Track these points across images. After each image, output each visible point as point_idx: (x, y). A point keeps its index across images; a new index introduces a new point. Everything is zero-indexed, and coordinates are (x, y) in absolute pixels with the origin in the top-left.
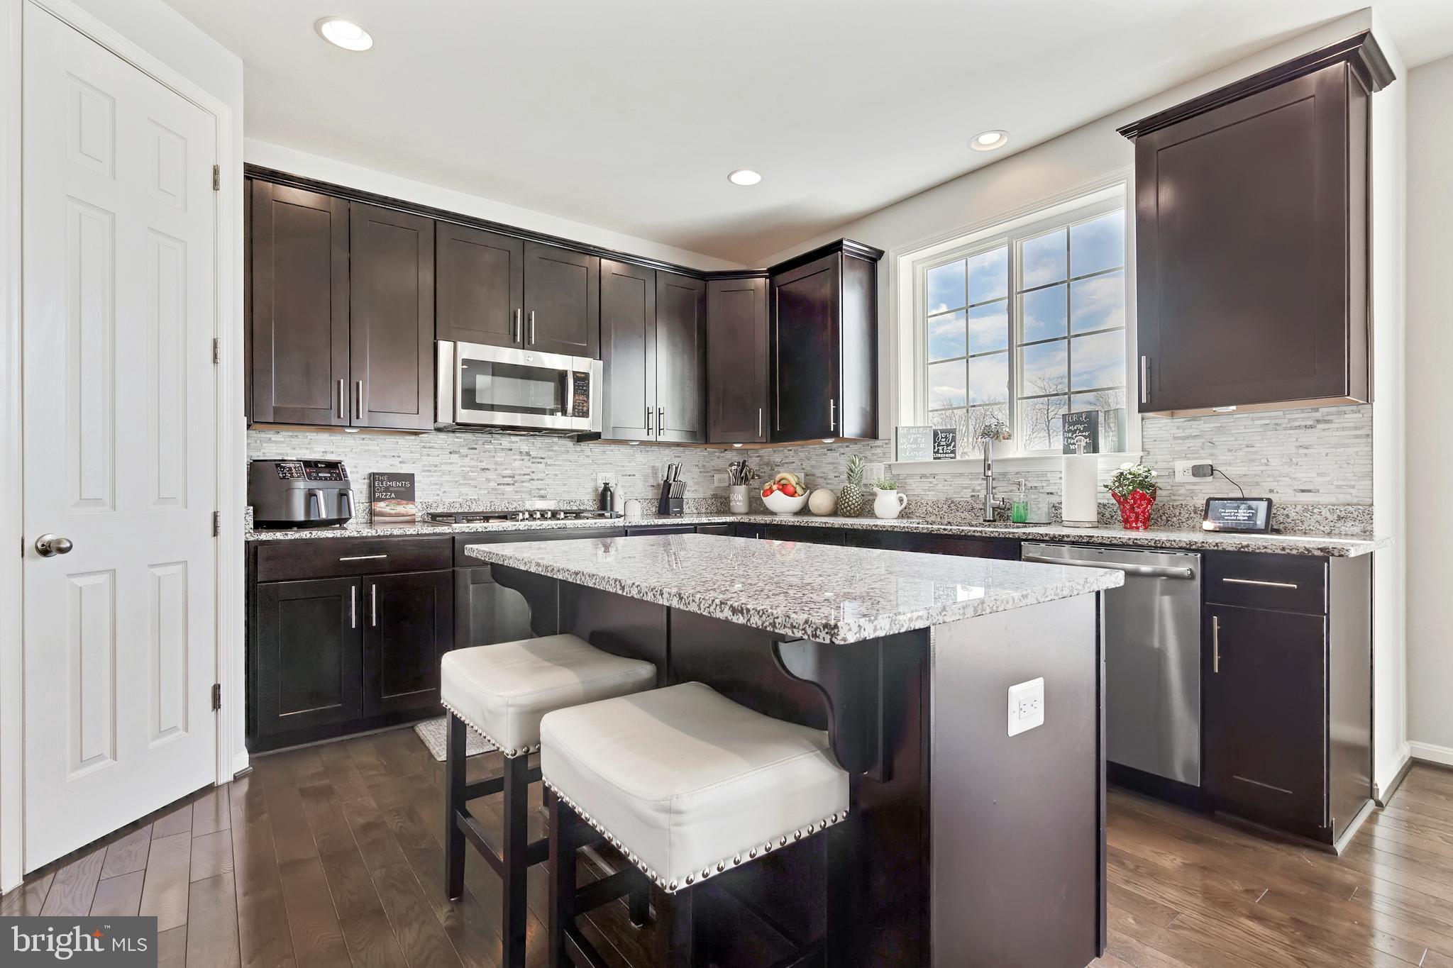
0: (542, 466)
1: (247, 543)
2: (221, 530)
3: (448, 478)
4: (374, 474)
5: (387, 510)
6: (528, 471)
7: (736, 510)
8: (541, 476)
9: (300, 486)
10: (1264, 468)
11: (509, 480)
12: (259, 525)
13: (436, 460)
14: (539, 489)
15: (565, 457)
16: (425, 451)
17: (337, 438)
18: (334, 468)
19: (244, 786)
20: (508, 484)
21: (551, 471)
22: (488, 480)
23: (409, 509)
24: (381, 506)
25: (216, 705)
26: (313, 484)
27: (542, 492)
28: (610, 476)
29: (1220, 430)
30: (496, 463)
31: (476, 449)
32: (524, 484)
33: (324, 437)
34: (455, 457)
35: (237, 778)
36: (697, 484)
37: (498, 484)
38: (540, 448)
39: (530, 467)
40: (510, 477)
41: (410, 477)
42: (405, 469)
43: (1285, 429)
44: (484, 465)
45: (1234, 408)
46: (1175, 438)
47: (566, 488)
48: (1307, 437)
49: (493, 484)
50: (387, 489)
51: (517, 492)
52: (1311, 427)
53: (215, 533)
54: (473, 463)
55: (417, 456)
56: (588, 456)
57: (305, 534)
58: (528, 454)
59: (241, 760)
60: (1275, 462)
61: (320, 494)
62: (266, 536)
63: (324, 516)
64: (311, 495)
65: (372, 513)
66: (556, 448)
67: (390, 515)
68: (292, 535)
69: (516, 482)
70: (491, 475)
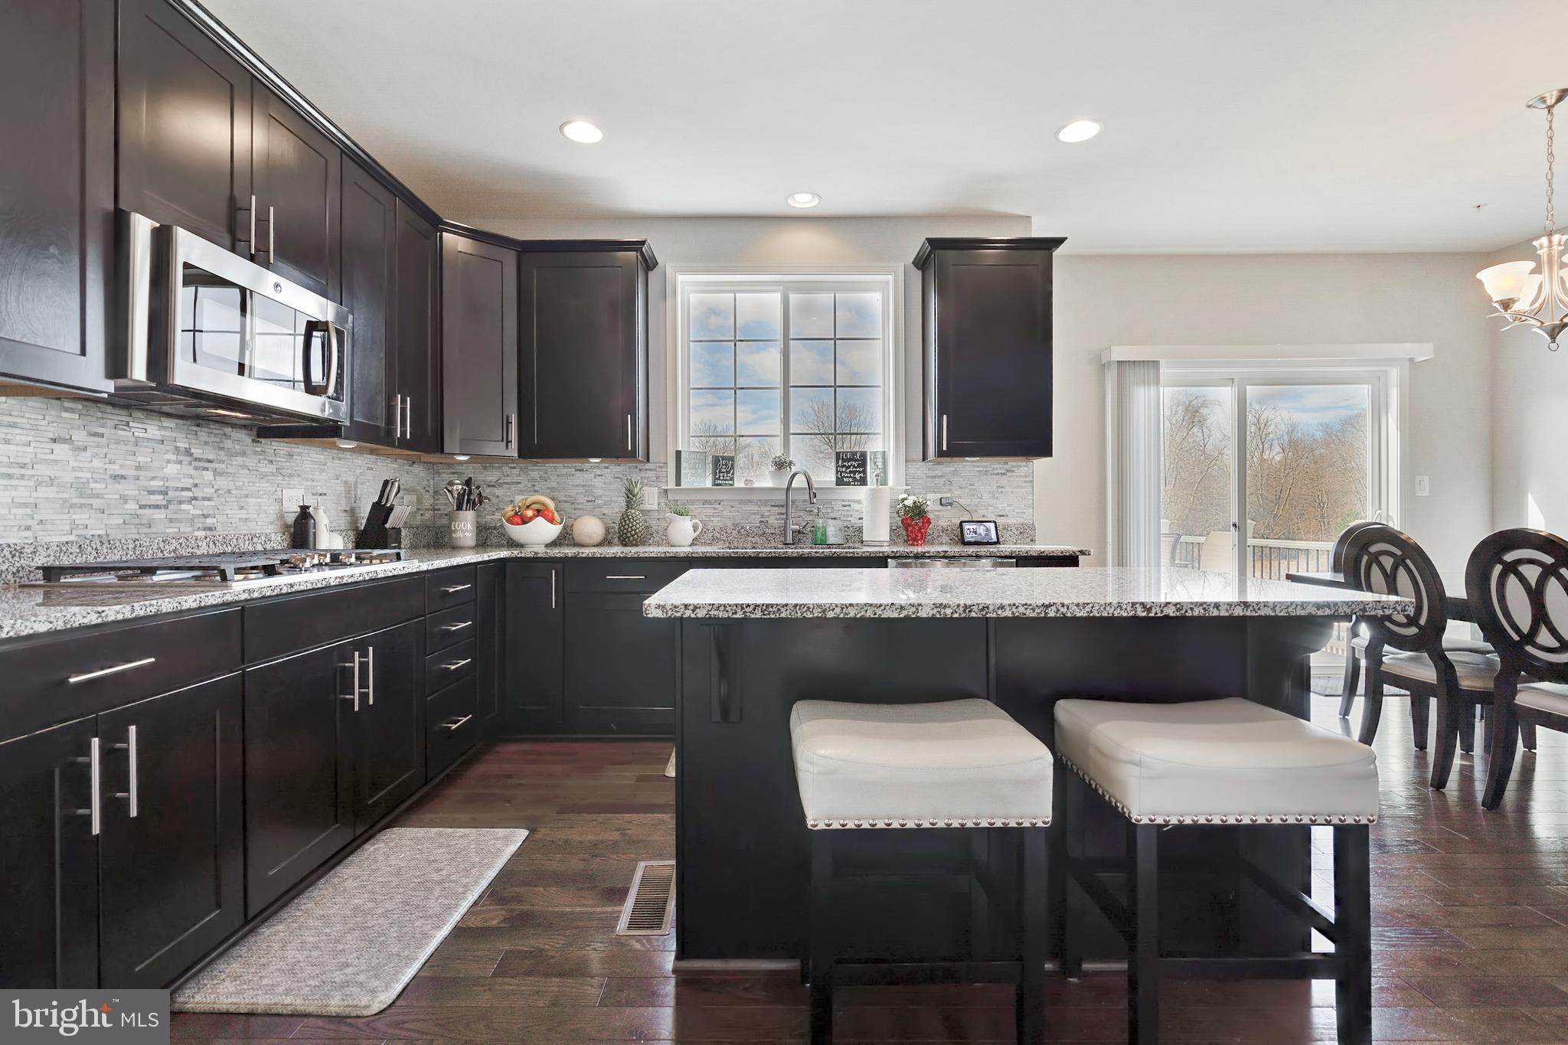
0: (208, 475)
3: (49, 493)
6: (188, 483)
8: (208, 491)
10: (979, 500)
11: (157, 499)
13: (22, 454)
14: (205, 516)
15: (240, 460)
20: (157, 507)
21: (222, 483)
22: (124, 499)
27: (209, 520)
30: (138, 468)
31: (102, 436)
32: (184, 507)
34: (65, 451)
37: (141, 507)
38: (206, 443)
39: (191, 477)
40: (161, 493)
43: (991, 474)
44: (116, 469)
46: (927, 477)
47: (243, 514)
48: (1003, 481)
49: (132, 506)
51: (171, 520)
52: (1004, 474)
54: (97, 464)
56: (271, 462)
58: (188, 452)
66: (228, 444)
69: (169, 502)
70: (129, 488)
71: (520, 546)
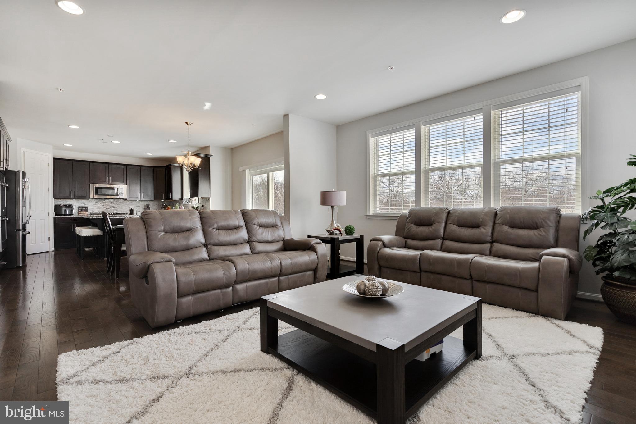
0: (116, 205)
1: (54, 217)
2: (49, 215)
3: (95, 207)
4: (79, 207)
5: (82, 213)
8: (116, 207)
9: (64, 209)
12: (56, 215)
13: (93, 204)
15: (122, 203)
16: (90, 202)
17: (72, 200)
18: (71, 206)
19: (54, 253)
21: (119, 206)
22: (104, 208)
23: (87, 213)
24: (81, 212)
25: (49, 240)
26: (65, 208)
27: (117, 210)
28: (133, 207)
32: (112, 208)
33: (69, 200)
34: (96, 204)
35: (52, 251)
36: (156, 208)
40: (109, 207)
41: (87, 207)
42: (86, 206)
43: (207, 200)
44: (103, 205)
49: (105, 208)
50: (82, 209)
51: (110, 210)
53: (49, 216)
54: (101, 204)
55: (88, 203)
56: (126, 203)
57: (64, 216)
58: (113, 203)
59: (53, 249)
61: (67, 210)
62: (57, 216)
63: (68, 214)
64: (65, 210)
65: (79, 214)
67: (82, 214)
68: (61, 216)
70: (104, 207)
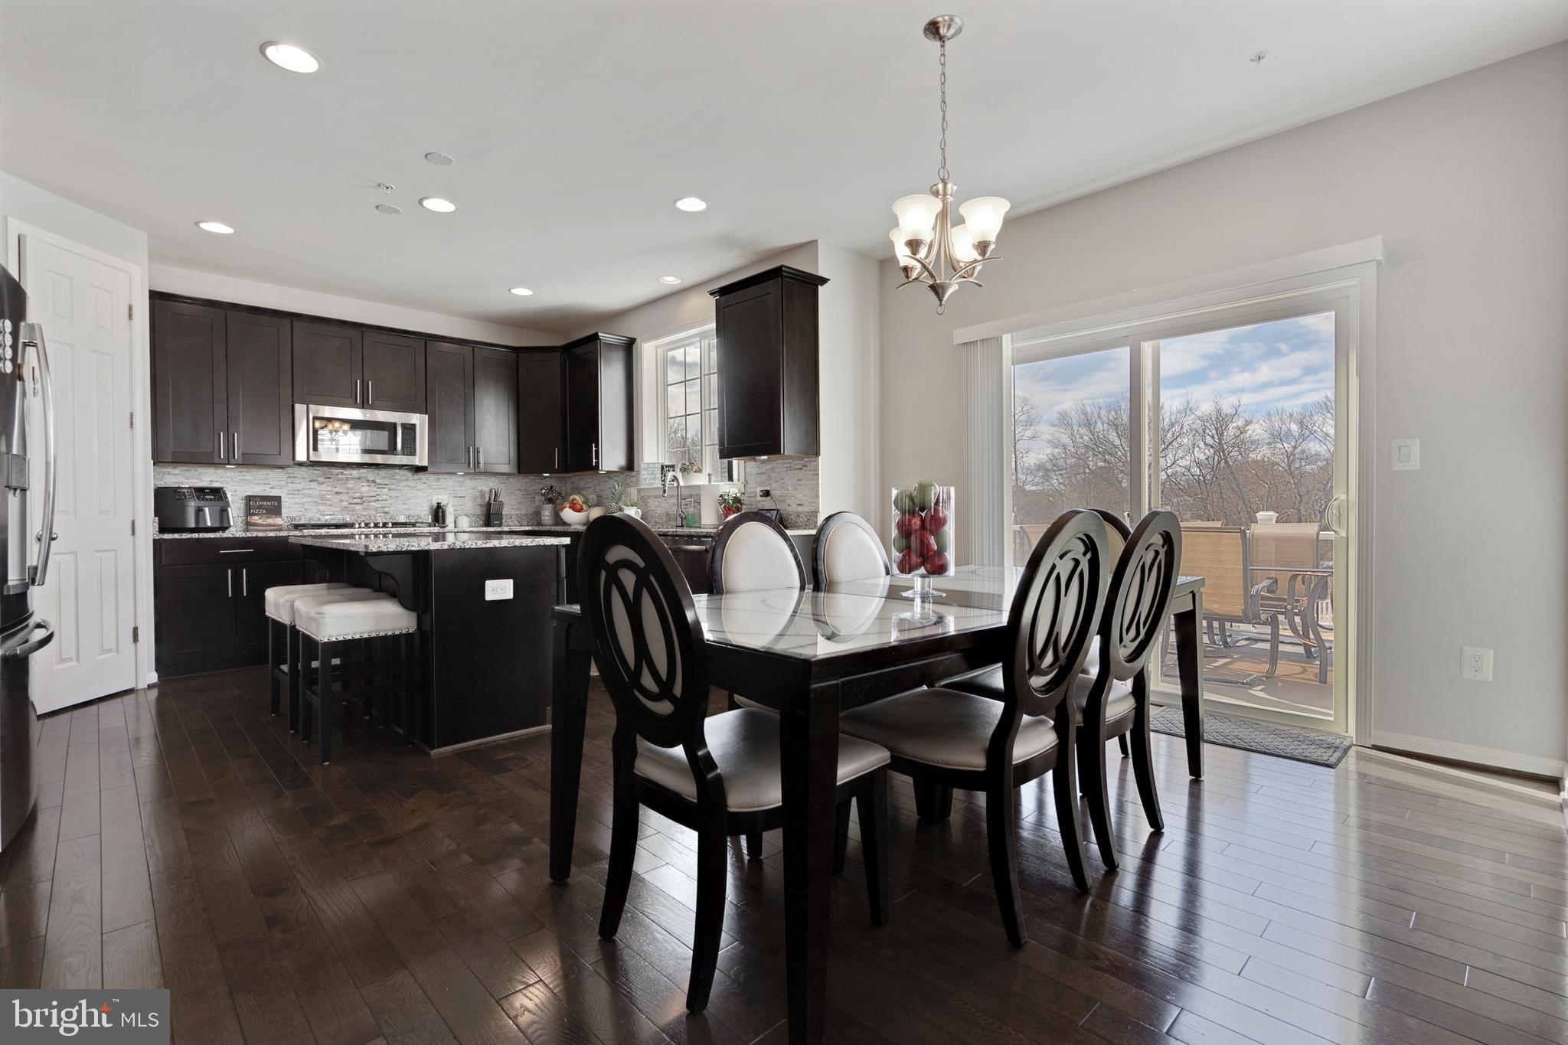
1: (154, 540)
2: (137, 531)
3: (309, 499)
4: (250, 496)
5: (260, 521)
6: (374, 494)
7: (546, 523)
8: (385, 497)
9: (192, 505)
10: (786, 492)
11: (359, 501)
12: (162, 530)
13: (300, 487)
14: (383, 507)
15: (405, 483)
16: (290, 480)
17: (220, 471)
18: (217, 493)
19: (154, 693)
20: (358, 504)
21: (393, 493)
22: (342, 501)
23: (278, 521)
24: (255, 519)
25: (136, 639)
26: (200, 503)
27: (386, 509)
28: (443, 498)
29: (772, 469)
30: (348, 488)
31: (330, 478)
32: (371, 504)
33: (211, 471)
34: (313, 485)
35: (150, 687)
36: (520, 503)
37: (350, 504)
38: (384, 477)
39: (375, 491)
40: (359, 498)
41: (278, 499)
42: (274, 493)
43: (794, 470)
44: (338, 490)
45: (766, 457)
46: (757, 474)
47: (406, 507)
48: (800, 476)
50: (260, 507)
51: (365, 509)
52: (801, 469)
53: (133, 533)
54: (329, 488)
55: (284, 483)
56: (425, 483)
57: (195, 535)
58: (374, 482)
59: (153, 677)
60: (790, 488)
61: (207, 510)
62: (167, 536)
63: (209, 524)
64: (199, 511)
65: (248, 524)
66: (398, 477)
67: (262, 525)
68: (185, 536)
69: (364, 502)
70: (344, 497)
71: (570, 525)
